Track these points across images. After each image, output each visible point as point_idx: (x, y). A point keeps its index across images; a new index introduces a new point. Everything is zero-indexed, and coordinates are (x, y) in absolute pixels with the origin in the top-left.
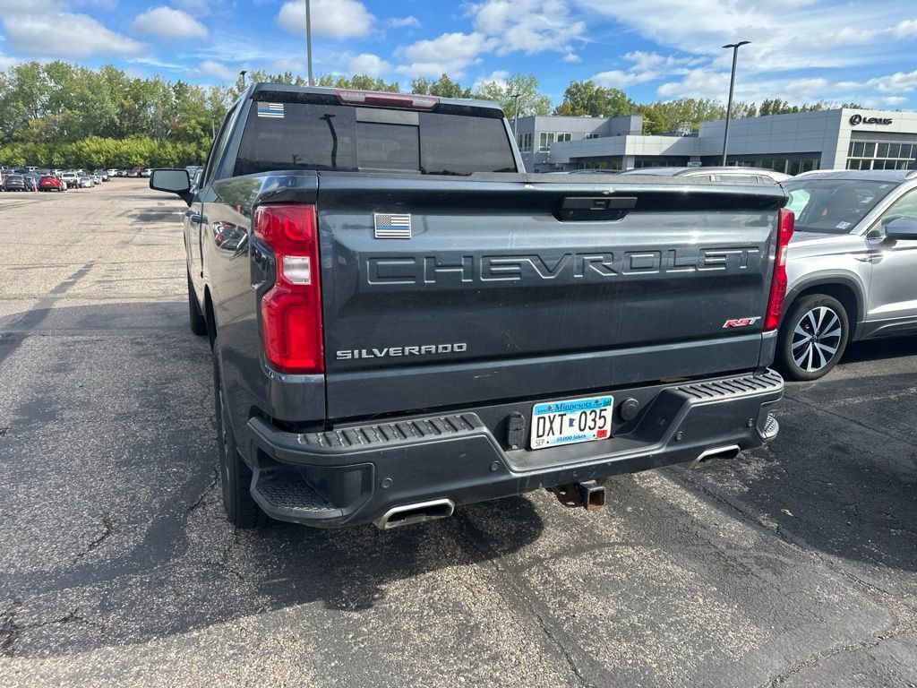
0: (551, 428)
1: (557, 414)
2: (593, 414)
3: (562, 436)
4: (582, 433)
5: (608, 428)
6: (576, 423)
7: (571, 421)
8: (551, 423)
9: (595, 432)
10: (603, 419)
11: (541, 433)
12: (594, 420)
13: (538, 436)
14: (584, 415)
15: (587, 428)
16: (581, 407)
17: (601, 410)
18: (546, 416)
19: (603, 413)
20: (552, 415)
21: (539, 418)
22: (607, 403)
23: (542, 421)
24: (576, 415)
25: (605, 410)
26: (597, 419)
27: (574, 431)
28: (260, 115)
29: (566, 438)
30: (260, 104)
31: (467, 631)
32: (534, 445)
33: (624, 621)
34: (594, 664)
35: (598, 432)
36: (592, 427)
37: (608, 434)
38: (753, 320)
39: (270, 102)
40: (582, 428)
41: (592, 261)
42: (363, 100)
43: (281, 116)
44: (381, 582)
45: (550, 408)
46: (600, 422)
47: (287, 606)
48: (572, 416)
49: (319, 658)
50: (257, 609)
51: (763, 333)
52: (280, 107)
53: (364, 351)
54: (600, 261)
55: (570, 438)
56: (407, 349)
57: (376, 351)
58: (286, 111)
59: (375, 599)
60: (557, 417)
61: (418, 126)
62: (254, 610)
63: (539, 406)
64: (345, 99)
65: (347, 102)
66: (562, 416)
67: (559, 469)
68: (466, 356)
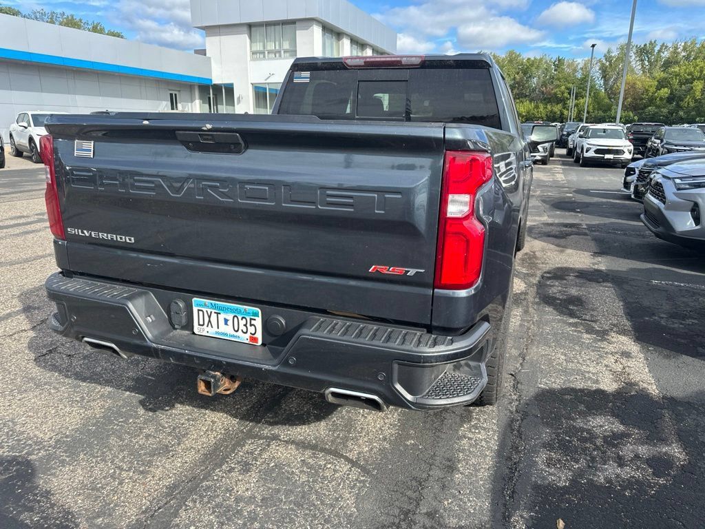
0: (209, 321)
1: (213, 311)
2: (244, 319)
3: (220, 330)
4: (235, 334)
5: (259, 335)
6: (230, 323)
7: (226, 321)
8: (209, 317)
9: (248, 336)
10: (253, 327)
11: (201, 323)
12: (245, 325)
13: (199, 325)
14: (236, 318)
15: (240, 331)
16: (232, 311)
17: (251, 319)
18: (204, 310)
19: (253, 322)
20: (209, 311)
21: (199, 310)
22: (256, 314)
23: (201, 313)
24: (230, 317)
25: (255, 320)
26: (248, 325)
27: (229, 330)
28: (295, 81)
29: (223, 334)
30: (296, 73)
31: (162, 451)
32: (196, 331)
33: (242, 504)
34: (174, 513)
35: (250, 337)
36: (245, 331)
37: (260, 342)
38: (412, 272)
39: (302, 71)
40: (236, 329)
41: (210, 187)
42: (363, 64)
43: (308, 80)
44: (182, 403)
45: (205, 305)
46: (251, 330)
47: (130, 391)
48: (227, 318)
49: (93, 421)
50: (119, 386)
51: (436, 290)
52: (307, 74)
53: (80, 231)
54: (216, 187)
55: (226, 334)
56: (100, 234)
57: (85, 232)
58: (311, 78)
59: (163, 410)
60: (213, 314)
63: (196, 300)
64: (350, 64)
65: (351, 66)
66: (218, 314)
67: (183, 351)
68: (134, 246)
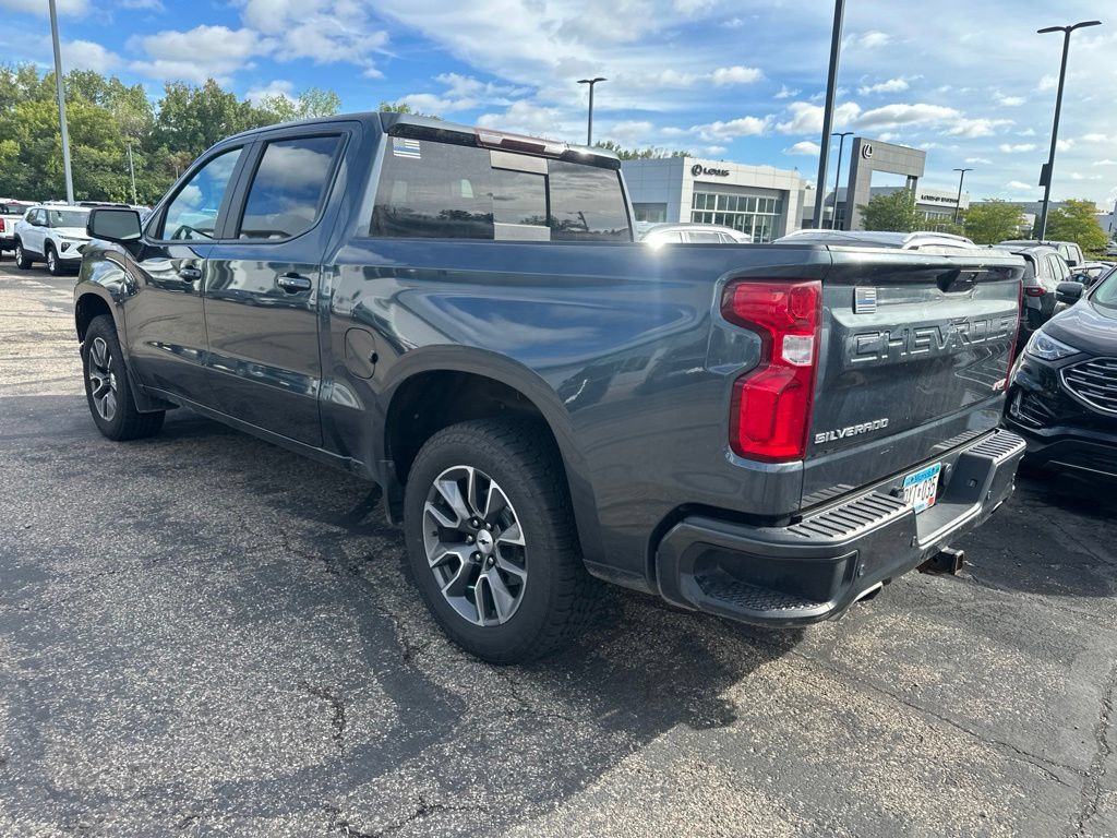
0: (910, 500)
1: (915, 483)
4: (922, 503)
7: (919, 492)
8: (910, 495)
9: (928, 500)
10: (933, 486)
12: (929, 488)
14: (926, 484)
15: (926, 496)
16: (926, 475)
18: (909, 488)
19: (934, 480)
22: (937, 470)
24: (922, 485)
25: (936, 477)
28: (397, 153)
30: (395, 139)
31: (849, 720)
33: (956, 681)
34: (974, 723)
35: (930, 499)
37: (934, 501)
39: (406, 137)
40: (923, 497)
41: (961, 331)
42: (500, 142)
43: (417, 156)
45: (912, 478)
46: (931, 490)
47: (656, 737)
48: (920, 486)
49: (751, 778)
50: (627, 747)
52: (414, 144)
53: (832, 433)
54: (963, 330)
58: (422, 151)
60: (913, 488)
61: (546, 176)
62: (625, 750)
63: (911, 475)
64: (483, 140)
66: (915, 486)
68: (886, 431)
